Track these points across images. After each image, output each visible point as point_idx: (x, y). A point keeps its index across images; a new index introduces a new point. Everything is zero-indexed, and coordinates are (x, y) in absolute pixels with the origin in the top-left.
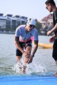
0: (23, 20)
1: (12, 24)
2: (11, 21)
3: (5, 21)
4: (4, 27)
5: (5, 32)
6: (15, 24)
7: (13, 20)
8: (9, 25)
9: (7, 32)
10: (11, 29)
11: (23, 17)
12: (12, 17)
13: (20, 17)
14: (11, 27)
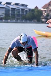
0: (23, 8)
1: (12, 12)
2: (10, 9)
3: (4, 9)
4: (3, 15)
5: (4, 21)
6: (14, 12)
7: (12, 8)
8: (8, 13)
9: (6, 21)
10: (10, 17)
11: (23, 5)
12: (11, 5)
13: (19, 5)
14: (10, 15)
